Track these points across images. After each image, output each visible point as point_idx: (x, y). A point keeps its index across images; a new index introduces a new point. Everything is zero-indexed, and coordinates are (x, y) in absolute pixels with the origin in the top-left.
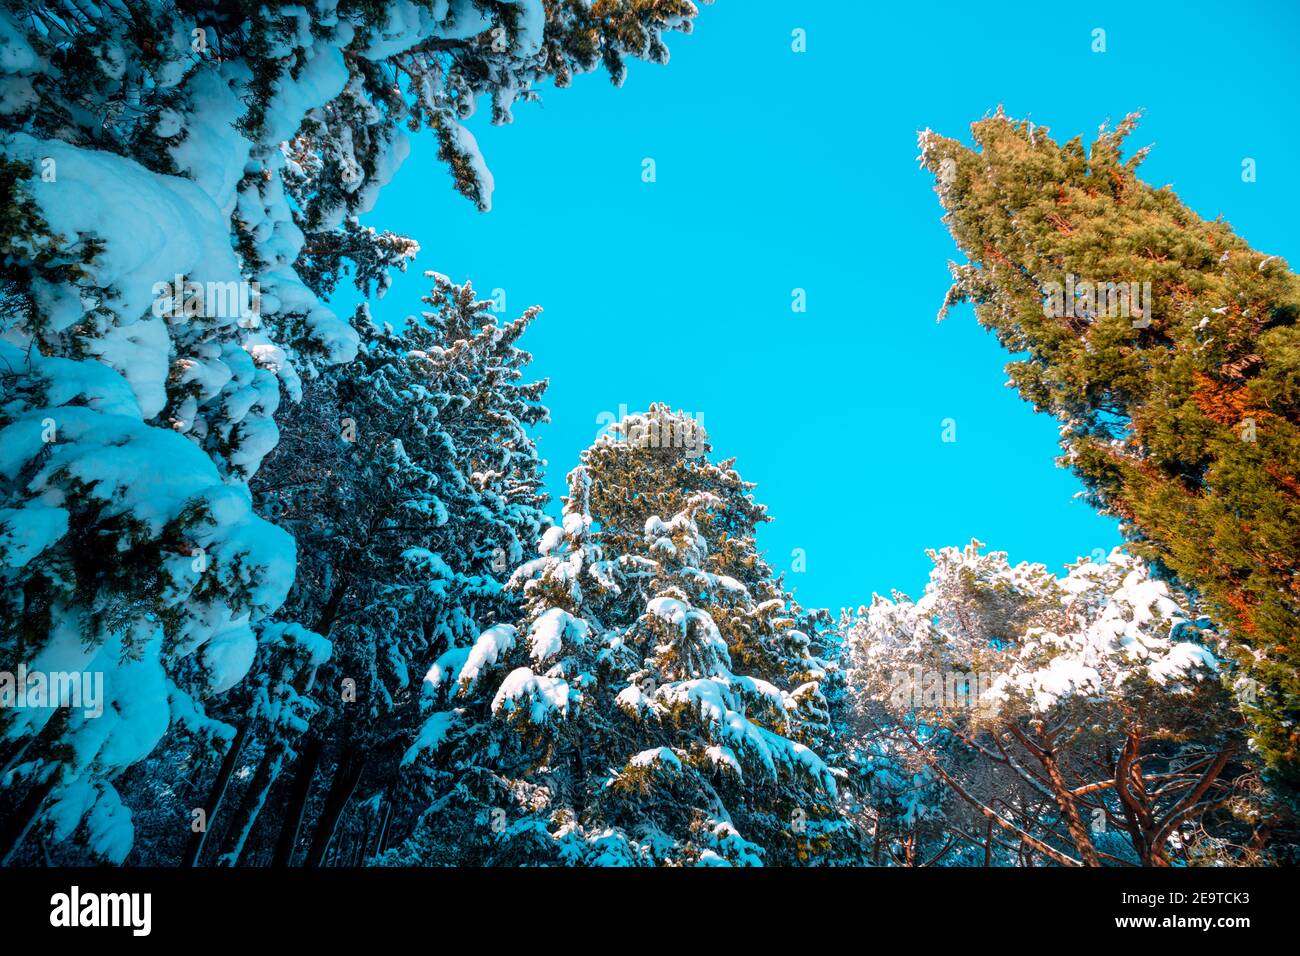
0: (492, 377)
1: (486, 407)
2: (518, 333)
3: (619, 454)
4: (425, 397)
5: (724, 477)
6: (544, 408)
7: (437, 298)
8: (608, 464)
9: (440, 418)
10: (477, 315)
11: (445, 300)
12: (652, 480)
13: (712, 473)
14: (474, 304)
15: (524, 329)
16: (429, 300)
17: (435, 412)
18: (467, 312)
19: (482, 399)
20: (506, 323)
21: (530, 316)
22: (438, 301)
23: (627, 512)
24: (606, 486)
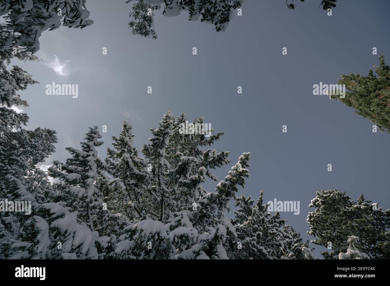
0: (263, 220)
1: (267, 231)
2: (262, 201)
3: (318, 217)
4: (250, 240)
5: (362, 207)
6: (283, 219)
7: (238, 203)
8: (317, 222)
9: (257, 243)
10: (249, 202)
11: (240, 203)
12: (337, 222)
13: (357, 208)
14: (247, 199)
15: (262, 199)
16: (236, 205)
17: (255, 243)
18: (246, 203)
19: (264, 229)
20: (257, 200)
21: (262, 194)
22: (238, 204)
23: (337, 239)
24: (322, 233)
